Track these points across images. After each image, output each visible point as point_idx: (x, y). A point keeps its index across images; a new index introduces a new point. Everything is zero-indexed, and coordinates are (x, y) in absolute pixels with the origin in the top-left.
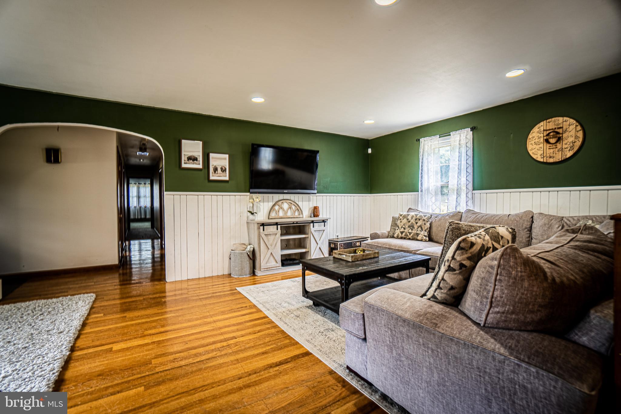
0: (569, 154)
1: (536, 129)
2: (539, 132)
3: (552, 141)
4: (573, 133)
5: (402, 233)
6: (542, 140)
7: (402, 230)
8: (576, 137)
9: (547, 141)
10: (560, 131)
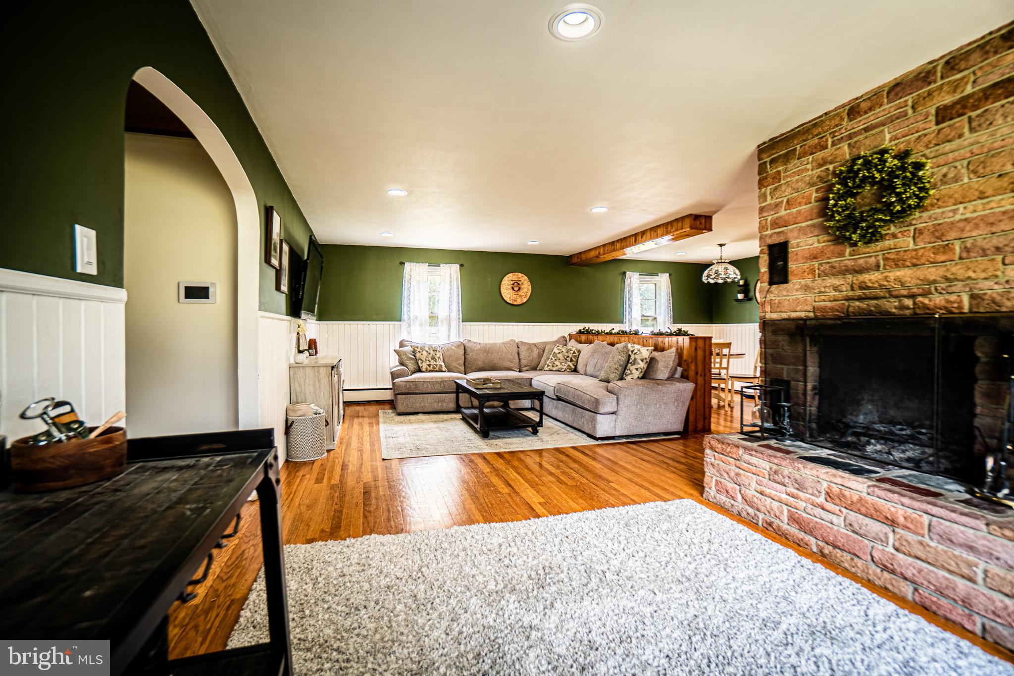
0: (525, 300)
1: (506, 278)
2: (508, 281)
3: (516, 289)
4: (526, 286)
5: (429, 365)
6: (510, 287)
7: (428, 363)
8: (528, 289)
9: (513, 288)
10: (520, 283)
